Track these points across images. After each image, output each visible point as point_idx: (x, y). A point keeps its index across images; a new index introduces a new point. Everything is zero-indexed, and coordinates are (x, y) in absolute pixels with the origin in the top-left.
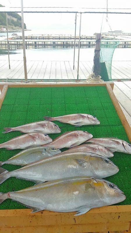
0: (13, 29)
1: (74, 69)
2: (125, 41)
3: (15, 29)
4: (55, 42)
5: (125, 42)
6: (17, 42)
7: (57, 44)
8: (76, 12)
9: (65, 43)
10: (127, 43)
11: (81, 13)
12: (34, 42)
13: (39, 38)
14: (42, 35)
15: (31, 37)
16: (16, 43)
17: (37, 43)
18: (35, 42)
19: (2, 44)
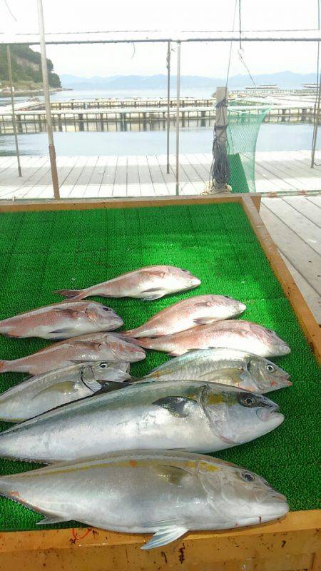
0: (31, 88)
1: (168, 172)
2: (284, 107)
3: (35, 89)
4: (125, 114)
5: (284, 110)
6: (39, 115)
7: (130, 118)
8: (169, 41)
9: (148, 115)
10: (287, 112)
11: (179, 42)
12: (77, 115)
13: (90, 107)
14: (96, 99)
15: (70, 104)
16: (36, 117)
17: (84, 116)
18: (81, 115)
19: (4, 122)
